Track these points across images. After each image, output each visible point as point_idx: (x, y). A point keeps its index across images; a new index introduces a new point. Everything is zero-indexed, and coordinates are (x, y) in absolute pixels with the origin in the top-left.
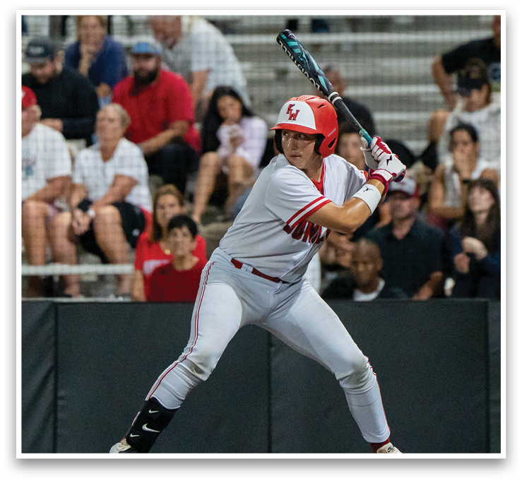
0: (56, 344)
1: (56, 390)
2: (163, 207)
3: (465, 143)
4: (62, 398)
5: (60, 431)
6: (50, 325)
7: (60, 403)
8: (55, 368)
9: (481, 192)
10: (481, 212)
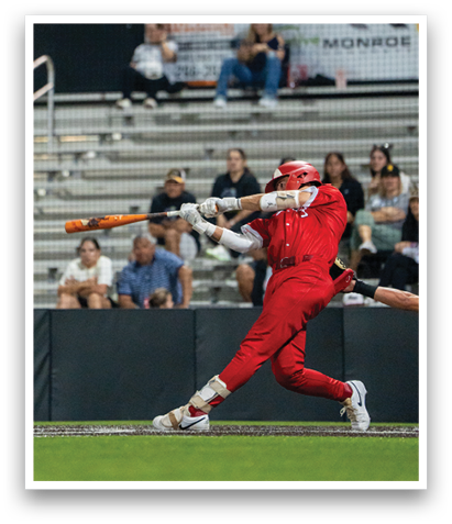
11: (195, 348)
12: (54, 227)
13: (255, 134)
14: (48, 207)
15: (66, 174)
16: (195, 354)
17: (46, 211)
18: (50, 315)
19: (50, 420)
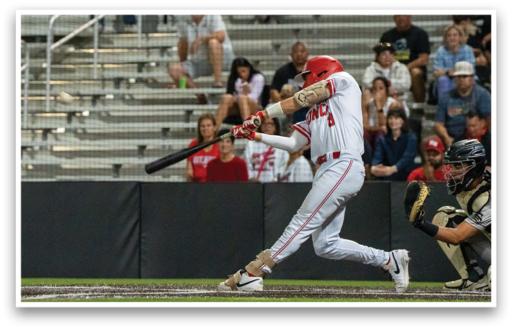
0: (140, 206)
1: (140, 233)
2: (204, 126)
3: (381, 88)
4: (144, 238)
5: (143, 257)
6: (137, 195)
7: (143, 240)
8: (139, 220)
9: (396, 118)
10: (396, 129)
11: (264, 216)
12: (143, 111)
13: (315, 32)
14: (138, 94)
15: (153, 64)
16: (264, 221)
17: (136, 97)
18: (140, 187)
19: (140, 277)
